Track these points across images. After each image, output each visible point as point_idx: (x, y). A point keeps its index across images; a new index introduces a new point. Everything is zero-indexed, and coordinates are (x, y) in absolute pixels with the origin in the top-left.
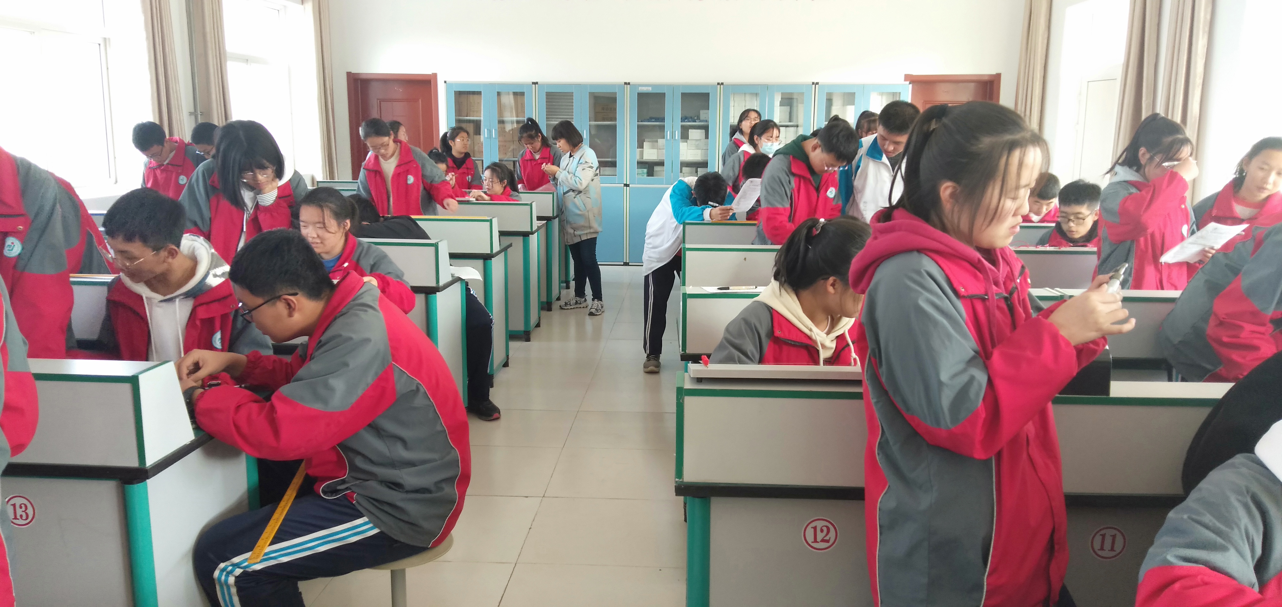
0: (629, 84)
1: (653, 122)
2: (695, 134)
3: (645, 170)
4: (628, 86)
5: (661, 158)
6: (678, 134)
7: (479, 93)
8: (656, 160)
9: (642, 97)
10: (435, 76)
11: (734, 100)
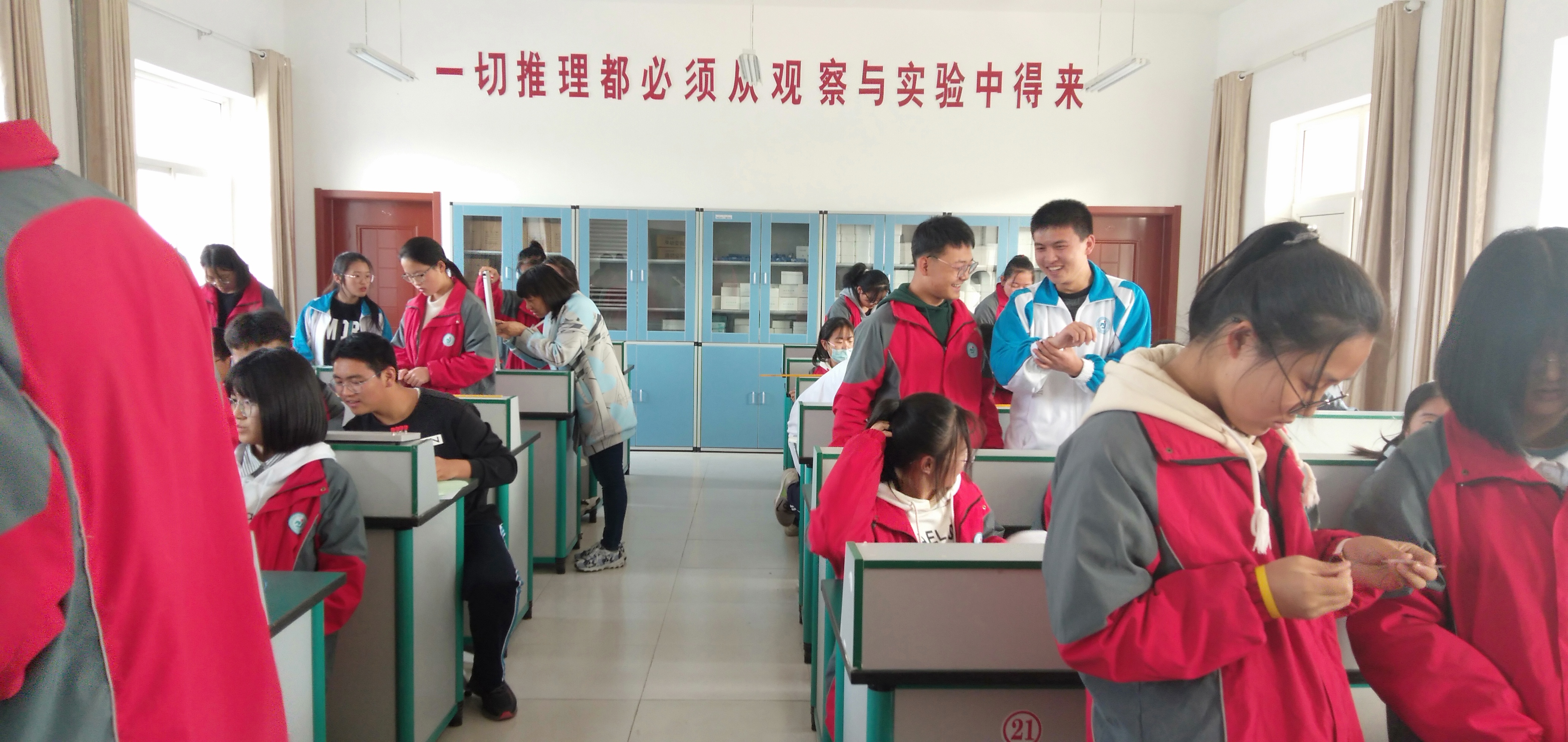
0: (702, 210)
1: (735, 260)
2: (790, 278)
3: (723, 324)
4: (701, 213)
5: (744, 308)
6: (766, 277)
7: (499, 219)
8: (737, 311)
9: (721, 229)
10: (437, 195)
11: (840, 234)
